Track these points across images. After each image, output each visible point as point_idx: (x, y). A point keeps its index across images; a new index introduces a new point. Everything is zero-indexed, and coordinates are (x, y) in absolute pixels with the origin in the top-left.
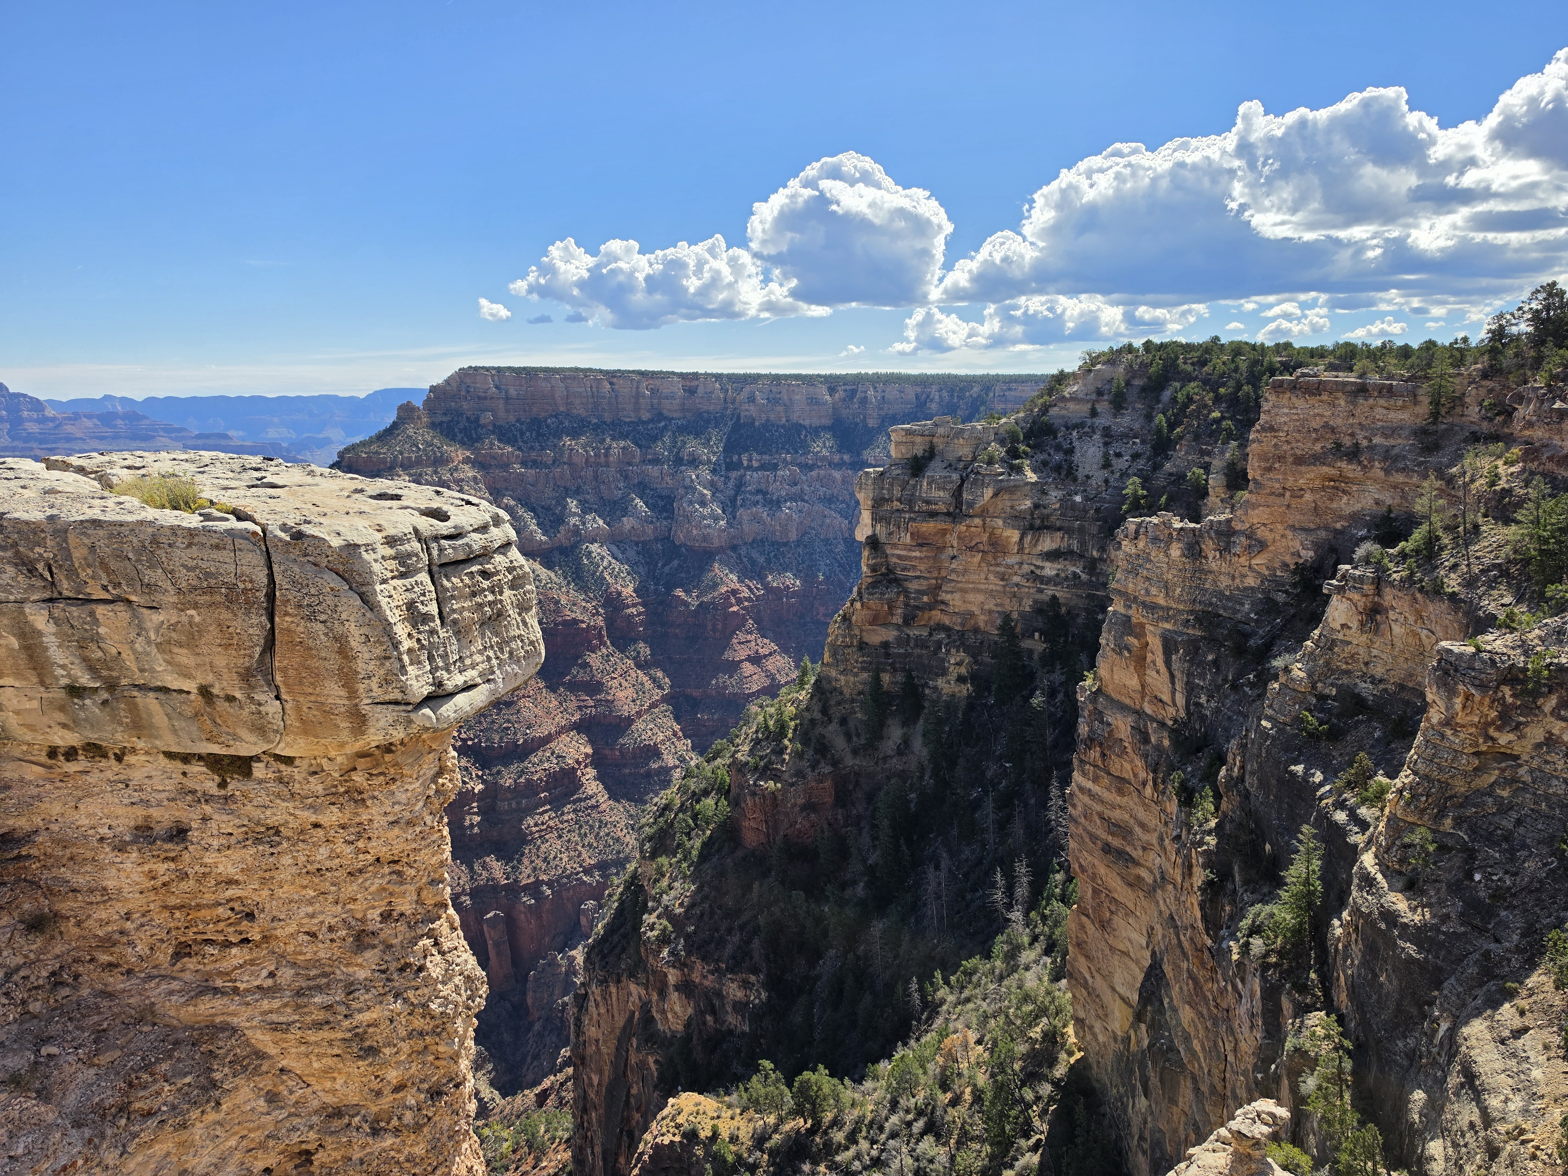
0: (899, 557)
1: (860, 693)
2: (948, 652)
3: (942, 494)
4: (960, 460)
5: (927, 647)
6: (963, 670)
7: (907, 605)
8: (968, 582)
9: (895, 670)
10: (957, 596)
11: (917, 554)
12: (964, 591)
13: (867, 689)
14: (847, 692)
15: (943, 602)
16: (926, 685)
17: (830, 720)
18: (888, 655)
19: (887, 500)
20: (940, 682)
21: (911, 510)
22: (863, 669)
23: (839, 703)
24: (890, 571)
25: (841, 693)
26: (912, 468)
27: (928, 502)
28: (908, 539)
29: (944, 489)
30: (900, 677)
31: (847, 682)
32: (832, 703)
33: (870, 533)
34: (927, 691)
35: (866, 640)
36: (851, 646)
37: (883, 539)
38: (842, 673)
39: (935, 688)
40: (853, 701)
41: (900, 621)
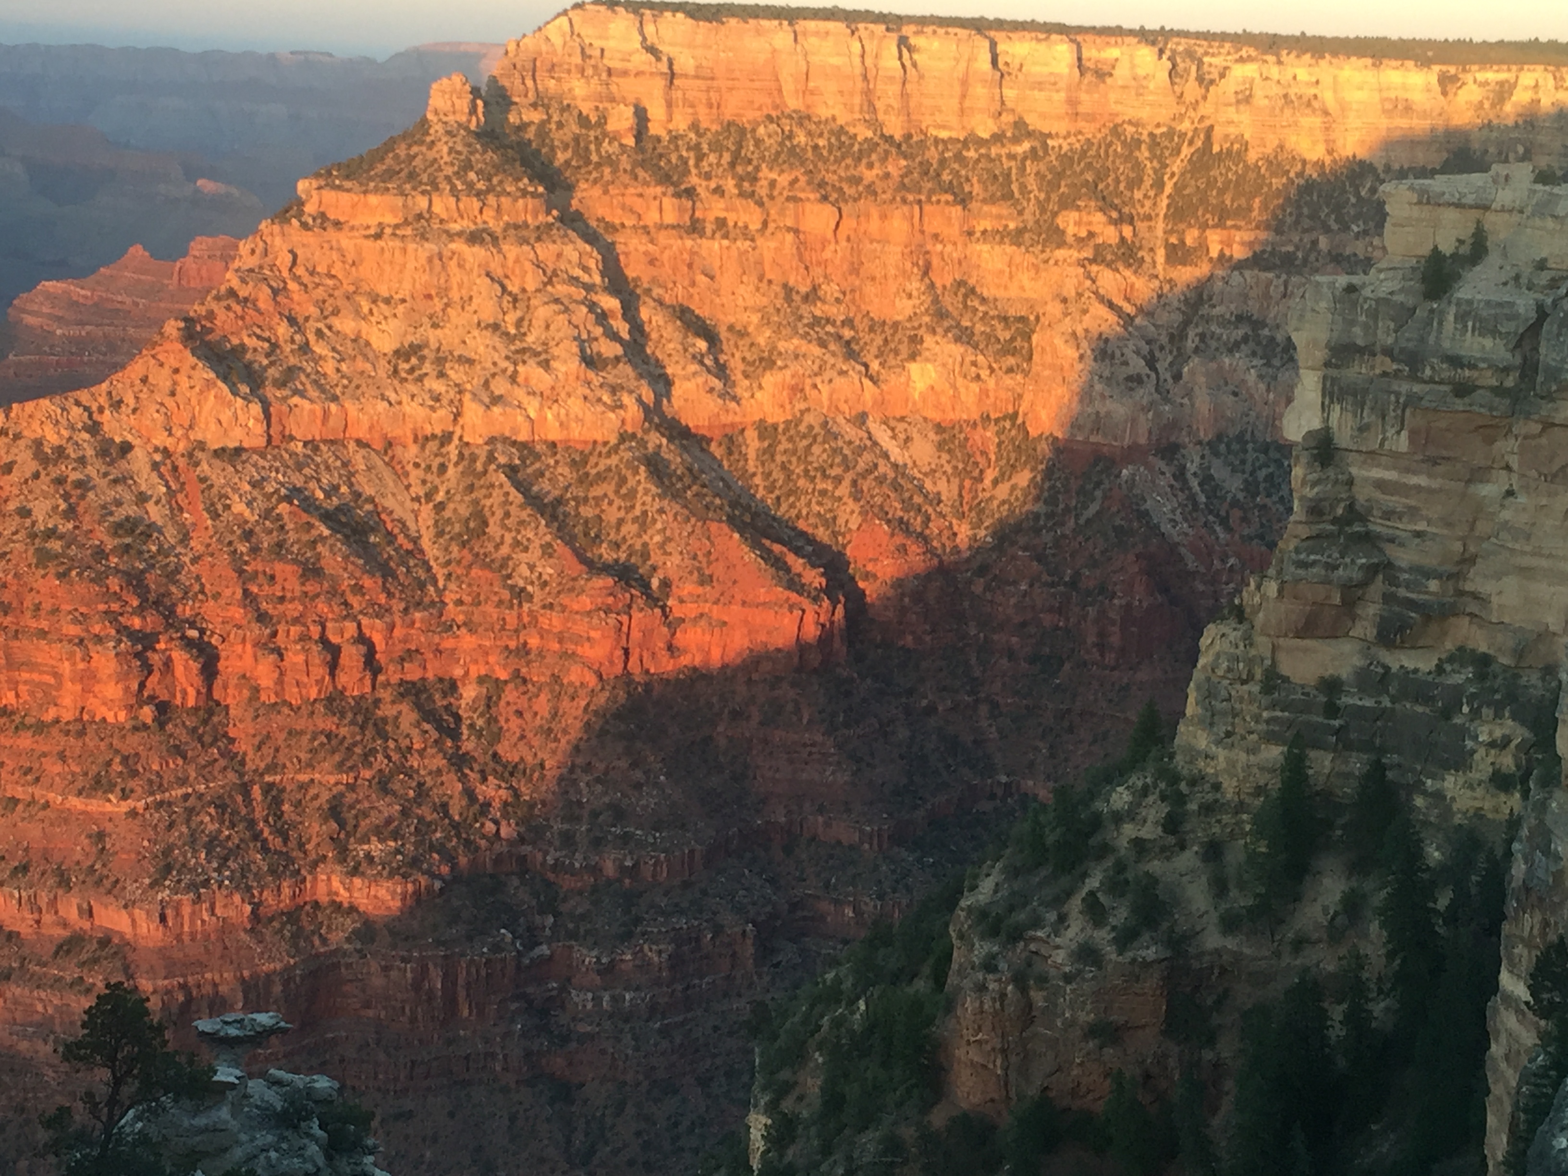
0: (1380, 485)
1: (1259, 790)
2: (1475, 714)
3: (1488, 342)
4: (1541, 265)
5: (1428, 700)
6: (1507, 762)
7: (1388, 598)
8: (1537, 553)
9: (1349, 746)
10: (1511, 583)
11: (1421, 480)
12: (1526, 572)
13: (1275, 784)
14: (1229, 786)
15: (1475, 596)
16: (1418, 787)
17: (1183, 848)
18: (1332, 710)
19: (1361, 351)
20: (1451, 783)
21: (1414, 377)
22: (1270, 738)
23: (1208, 809)
24: (1354, 514)
25: (1217, 787)
26: (1424, 280)
27: (1455, 361)
28: (1403, 443)
29: (1494, 333)
30: (1357, 764)
31: (1231, 763)
32: (1193, 806)
33: (1316, 424)
34: (1419, 801)
35: (1285, 669)
36: (1250, 678)
37: (1343, 437)
38: (1219, 743)
39: (1439, 796)
40: (1241, 807)
41: (1371, 633)
